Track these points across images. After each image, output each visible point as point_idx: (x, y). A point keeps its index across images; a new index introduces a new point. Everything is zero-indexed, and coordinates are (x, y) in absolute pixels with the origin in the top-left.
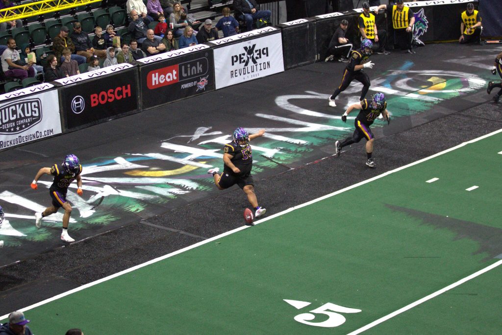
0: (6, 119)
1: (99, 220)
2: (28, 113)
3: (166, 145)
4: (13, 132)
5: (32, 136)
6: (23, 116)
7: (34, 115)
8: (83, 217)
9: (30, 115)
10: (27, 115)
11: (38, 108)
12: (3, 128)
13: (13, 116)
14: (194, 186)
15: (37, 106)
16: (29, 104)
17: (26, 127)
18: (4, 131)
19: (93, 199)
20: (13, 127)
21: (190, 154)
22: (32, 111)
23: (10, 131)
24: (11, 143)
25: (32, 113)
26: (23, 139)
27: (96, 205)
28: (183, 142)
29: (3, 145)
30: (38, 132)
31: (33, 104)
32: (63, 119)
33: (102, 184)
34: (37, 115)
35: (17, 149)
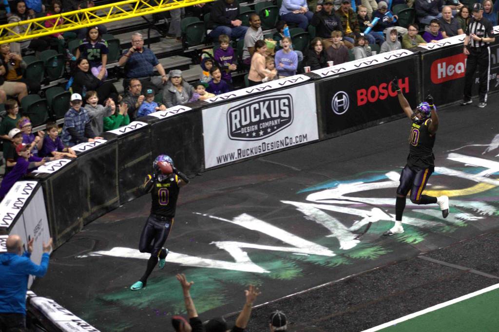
0: (246, 120)
1: (364, 254)
2: (275, 113)
3: (454, 157)
4: (255, 137)
5: (280, 143)
6: (268, 116)
7: (283, 115)
8: (344, 249)
9: (277, 115)
10: (274, 116)
11: (289, 106)
12: (243, 133)
13: (255, 117)
14: (490, 210)
15: (287, 103)
16: (277, 101)
17: (272, 131)
18: (244, 135)
19: (357, 225)
20: (255, 131)
21: (485, 169)
22: (280, 110)
23: (251, 136)
24: (252, 151)
25: (280, 113)
26: (268, 147)
27: (360, 233)
28: (477, 153)
29: (242, 154)
30: (287, 137)
31: (282, 101)
32: (321, 121)
33: (369, 207)
34: (287, 115)
35: (260, 159)
